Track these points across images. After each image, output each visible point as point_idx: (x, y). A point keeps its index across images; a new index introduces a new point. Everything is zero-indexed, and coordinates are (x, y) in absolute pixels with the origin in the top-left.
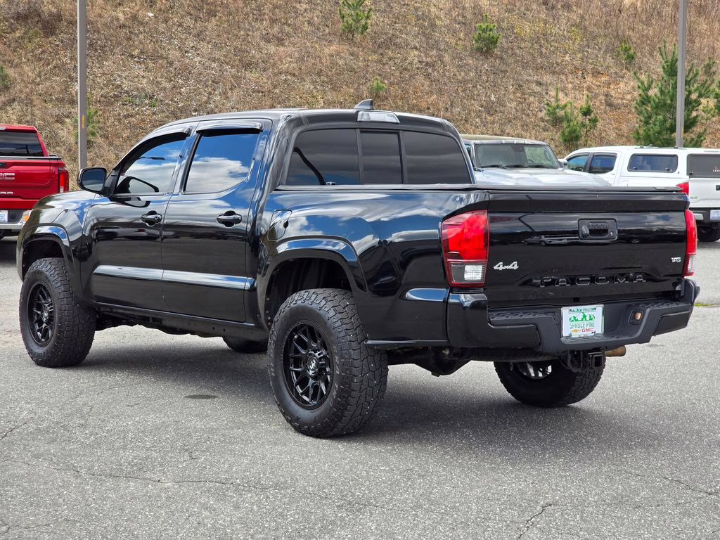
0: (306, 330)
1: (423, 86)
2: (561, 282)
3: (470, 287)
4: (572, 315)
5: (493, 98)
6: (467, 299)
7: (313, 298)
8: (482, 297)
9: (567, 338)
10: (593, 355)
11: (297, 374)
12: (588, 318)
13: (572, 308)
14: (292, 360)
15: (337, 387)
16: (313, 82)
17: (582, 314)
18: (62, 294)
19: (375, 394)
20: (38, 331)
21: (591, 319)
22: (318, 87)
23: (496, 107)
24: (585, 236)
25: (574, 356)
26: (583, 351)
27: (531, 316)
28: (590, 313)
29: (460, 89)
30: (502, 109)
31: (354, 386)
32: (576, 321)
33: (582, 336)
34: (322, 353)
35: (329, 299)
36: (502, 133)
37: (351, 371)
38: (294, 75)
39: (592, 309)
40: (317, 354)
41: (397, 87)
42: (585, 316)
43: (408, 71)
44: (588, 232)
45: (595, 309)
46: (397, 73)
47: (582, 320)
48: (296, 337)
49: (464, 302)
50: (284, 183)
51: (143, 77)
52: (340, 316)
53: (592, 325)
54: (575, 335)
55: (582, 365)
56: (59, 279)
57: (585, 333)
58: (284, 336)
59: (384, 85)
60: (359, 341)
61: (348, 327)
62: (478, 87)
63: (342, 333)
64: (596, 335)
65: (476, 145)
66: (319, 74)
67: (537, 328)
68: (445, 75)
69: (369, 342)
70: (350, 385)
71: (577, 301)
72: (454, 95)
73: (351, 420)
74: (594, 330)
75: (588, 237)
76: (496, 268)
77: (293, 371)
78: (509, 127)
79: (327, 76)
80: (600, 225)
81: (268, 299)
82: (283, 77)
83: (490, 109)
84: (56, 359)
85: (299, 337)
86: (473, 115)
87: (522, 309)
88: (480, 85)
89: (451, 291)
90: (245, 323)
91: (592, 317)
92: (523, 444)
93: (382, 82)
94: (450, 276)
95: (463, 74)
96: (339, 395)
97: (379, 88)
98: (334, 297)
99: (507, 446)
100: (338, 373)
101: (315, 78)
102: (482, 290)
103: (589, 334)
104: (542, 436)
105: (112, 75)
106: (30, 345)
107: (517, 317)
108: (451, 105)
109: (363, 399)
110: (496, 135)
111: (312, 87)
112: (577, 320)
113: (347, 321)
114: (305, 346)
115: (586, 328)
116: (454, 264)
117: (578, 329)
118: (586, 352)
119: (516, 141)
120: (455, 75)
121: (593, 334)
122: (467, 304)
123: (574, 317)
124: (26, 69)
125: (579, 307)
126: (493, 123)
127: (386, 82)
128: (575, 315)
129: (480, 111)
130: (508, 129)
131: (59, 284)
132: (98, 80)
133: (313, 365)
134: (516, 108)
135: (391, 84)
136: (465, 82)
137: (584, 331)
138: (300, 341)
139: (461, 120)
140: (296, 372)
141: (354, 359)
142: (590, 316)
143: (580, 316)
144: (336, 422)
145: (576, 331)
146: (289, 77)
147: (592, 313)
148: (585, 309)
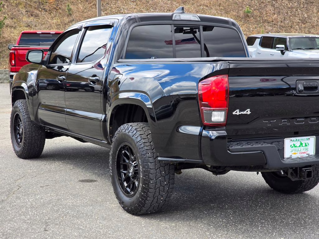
0: (128, 148)
1: (270, 10)
2: (283, 122)
3: (215, 126)
4: (292, 143)
5: (306, 16)
6: (213, 134)
7: (130, 129)
8: (223, 133)
9: (288, 158)
10: (306, 170)
11: (125, 174)
12: (304, 145)
13: (292, 139)
14: (122, 166)
15: (141, 185)
16: (216, 10)
18: (26, 119)
19: (166, 191)
20: (19, 138)
21: (306, 146)
22: (218, 12)
23: (307, 20)
24: (300, 91)
25: (294, 170)
26: (299, 167)
27: (260, 146)
28: (306, 142)
29: (289, 12)
30: (310, 21)
31: (151, 186)
32: (295, 147)
33: (299, 157)
34: (136, 163)
35: (138, 130)
36: (310, 33)
37: (149, 176)
38: (207, 6)
39: (307, 139)
40: (133, 163)
41: (257, 11)
42: (301, 144)
43: (264, 3)
44: (303, 89)
45: (309, 139)
46: (258, 5)
47: (300, 146)
48: (123, 152)
49: (212, 136)
50: (123, 57)
51: (135, 8)
52: (143, 141)
53: (307, 149)
54: (294, 156)
55: (298, 176)
56: (25, 111)
57: (302, 155)
58: (116, 151)
59: (251, 10)
60: (155, 157)
61: (148, 148)
62: (299, 10)
63: (144, 152)
64: (309, 156)
65: (289, 38)
66: (220, 5)
67: (264, 153)
68: (282, 5)
69: (159, 158)
70: (148, 185)
71: (296, 134)
72: (286, 14)
73: (151, 206)
74: (308, 153)
75: (303, 92)
76: (234, 113)
77: (123, 172)
78: (313, 30)
79: (223, 6)
80: (312, 84)
81: (111, 128)
82: (202, 7)
83: (304, 21)
84: (24, 155)
85: (125, 152)
86: (295, 24)
87: (255, 140)
88: (300, 10)
89: (204, 129)
90: (102, 141)
91: (307, 144)
92: (262, 223)
93: (250, 9)
94: (203, 118)
95: (291, 4)
96: (142, 191)
97: (249, 12)
98: (142, 128)
99: (251, 225)
100: (142, 177)
101: (218, 8)
102: (225, 128)
103: (305, 155)
104: (277, 217)
105: (120, 8)
106: (15, 146)
107: (250, 146)
108: (284, 20)
109: (157, 194)
110: (306, 33)
111: (215, 12)
113: (148, 144)
114: (128, 158)
115: (302, 151)
116: (205, 111)
117: (297, 152)
118: (301, 168)
119: (311, 35)
120: (287, 5)
121: (307, 156)
122: (213, 138)
123: (294, 145)
124: (80, 5)
125: (298, 138)
126: (305, 28)
127: (252, 9)
128: (295, 143)
129: (298, 22)
130: (312, 30)
131: (24, 114)
132: (113, 10)
133: (132, 170)
134: (317, 21)
135: (255, 10)
136: (292, 8)
137: (301, 153)
138: (125, 155)
139: (289, 27)
140: (124, 173)
141: (150, 169)
142: (306, 144)
143: (298, 144)
144: (142, 207)
145: (295, 153)
146: (205, 7)
147: (307, 142)
148: (302, 139)
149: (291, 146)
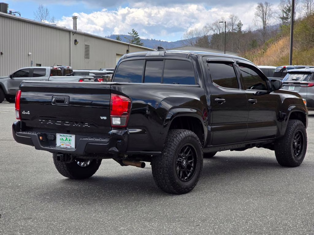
4: (61, 137)
9: (58, 147)
12: (68, 140)
13: (61, 134)
17: (65, 138)
21: (70, 141)
33: (65, 147)
39: (70, 136)
42: (67, 139)
45: (72, 136)
47: (66, 140)
53: (70, 143)
54: (62, 146)
57: (67, 146)
64: (71, 148)
74: (71, 146)
76: (23, 113)
103: (69, 147)
112: (63, 140)
123: (62, 139)
125: (64, 134)
137: (66, 145)
142: (69, 139)
143: (64, 139)
145: (63, 145)
147: (70, 138)
148: (67, 136)
149: (60, 139)
